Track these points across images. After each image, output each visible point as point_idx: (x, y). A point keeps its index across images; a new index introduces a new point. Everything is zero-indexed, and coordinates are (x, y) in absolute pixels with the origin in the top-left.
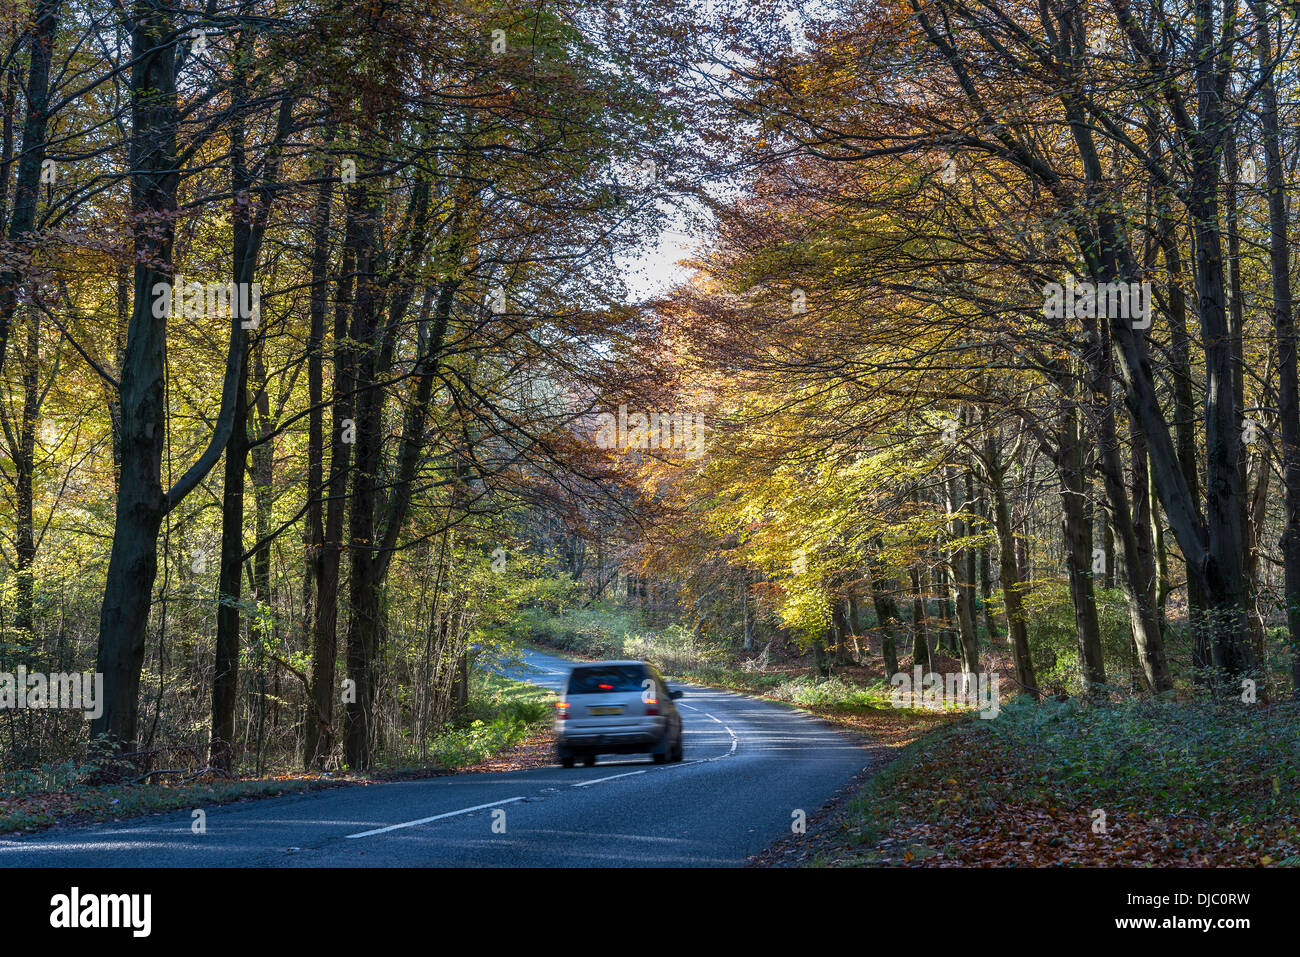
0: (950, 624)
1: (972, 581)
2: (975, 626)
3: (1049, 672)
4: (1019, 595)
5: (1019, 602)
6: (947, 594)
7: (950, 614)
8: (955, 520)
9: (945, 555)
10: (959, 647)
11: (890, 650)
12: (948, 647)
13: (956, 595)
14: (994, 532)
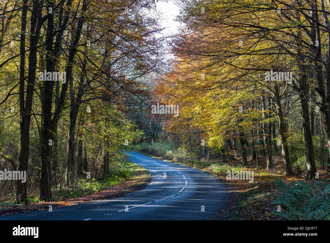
0: (263, 147)
1: (270, 133)
2: (271, 148)
3: (295, 163)
4: (286, 137)
5: (286, 140)
6: (263, 138)
7: (263, 144)
8: (265, 113)
9: (262, 125)
10: (266, 154)
11: (245, 155)
12: (263, 154)
13: (265, 138)
14: (277, 117)
